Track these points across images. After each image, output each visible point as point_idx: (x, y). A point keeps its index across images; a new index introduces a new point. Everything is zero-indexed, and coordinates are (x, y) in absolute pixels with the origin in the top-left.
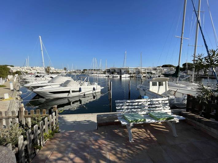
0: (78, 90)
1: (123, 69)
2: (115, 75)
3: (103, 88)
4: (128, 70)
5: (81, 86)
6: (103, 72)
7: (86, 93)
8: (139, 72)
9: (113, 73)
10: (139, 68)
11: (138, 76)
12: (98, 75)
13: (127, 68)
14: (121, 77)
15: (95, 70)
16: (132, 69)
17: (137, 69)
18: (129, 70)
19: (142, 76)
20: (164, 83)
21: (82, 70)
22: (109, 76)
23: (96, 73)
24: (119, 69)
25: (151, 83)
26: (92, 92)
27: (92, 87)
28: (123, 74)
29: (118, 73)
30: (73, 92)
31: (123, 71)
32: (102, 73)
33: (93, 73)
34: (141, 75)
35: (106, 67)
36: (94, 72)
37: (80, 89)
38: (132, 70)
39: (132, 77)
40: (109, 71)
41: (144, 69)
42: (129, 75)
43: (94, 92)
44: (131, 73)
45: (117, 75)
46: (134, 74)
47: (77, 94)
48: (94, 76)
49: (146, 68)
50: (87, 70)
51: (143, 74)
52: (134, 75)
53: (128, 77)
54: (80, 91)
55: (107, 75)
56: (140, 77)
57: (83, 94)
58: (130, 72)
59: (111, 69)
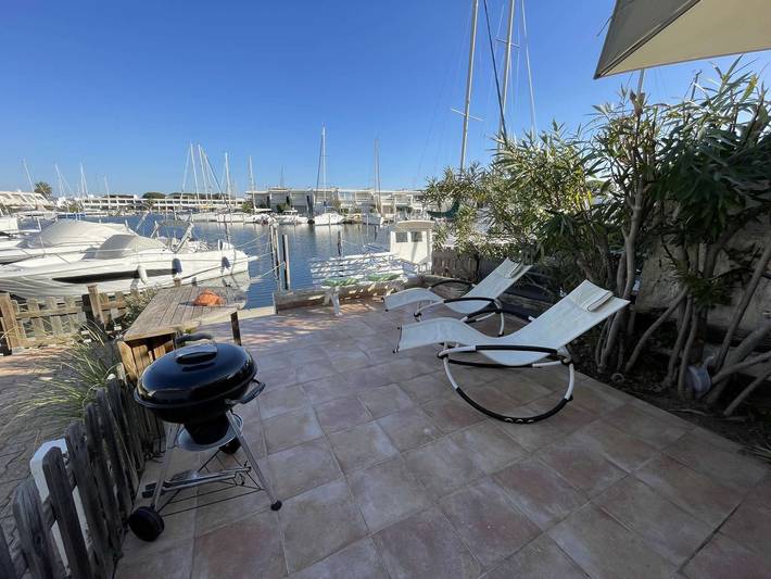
0: (170, 266)
1: (316, 193)
2: (288, 218)
3: (255, 258)
4: (336, 197)
5: (175, 253)
6: (239, 206)
7: (199, 278)
8: (372, 207)
9: (280, 210)
10: (372, 192)
11: (368, 221)
12: (221, 217)
13: (333, 190)
14: (311, 223)
15: (202, 197)
16: (348, 193)
17: (366, 194)
18: (340, 199)
19: (382, 220)
20: (424, 233)
21: (136, 198)
22: (265, 222)
23: (212, 210)
24: (303, 193)
25: (393, 235)
26: (218, 273)
27: (217, 255)
28: (318, 214)
29: (301, 210)
30: (151, 273)
31: (317, 202)
32: (236, 211)
33: (196, 210)
34: (379, 215)
35: (250, 185)
36: (202, 206)
37: (176, 263)
38: (351, 198)
39: (350, 222)
40: (264, 202)
41: (386, 194)
42: (340, 218)
43: (226, 271)
44: (346, 211)
45: (298, 218)
46: (357, 211)
47: (167, 280)
48: (204, 221)
49: (394, 192)
50: (162, 196)
51: (386, 212)
52: (355, 217)
53: (338, 224)
54: (176, 269)
55: (258, 217)
56: (375, 222)
57: (190, 280)
58: (343, 206)
59: (274, 194)
